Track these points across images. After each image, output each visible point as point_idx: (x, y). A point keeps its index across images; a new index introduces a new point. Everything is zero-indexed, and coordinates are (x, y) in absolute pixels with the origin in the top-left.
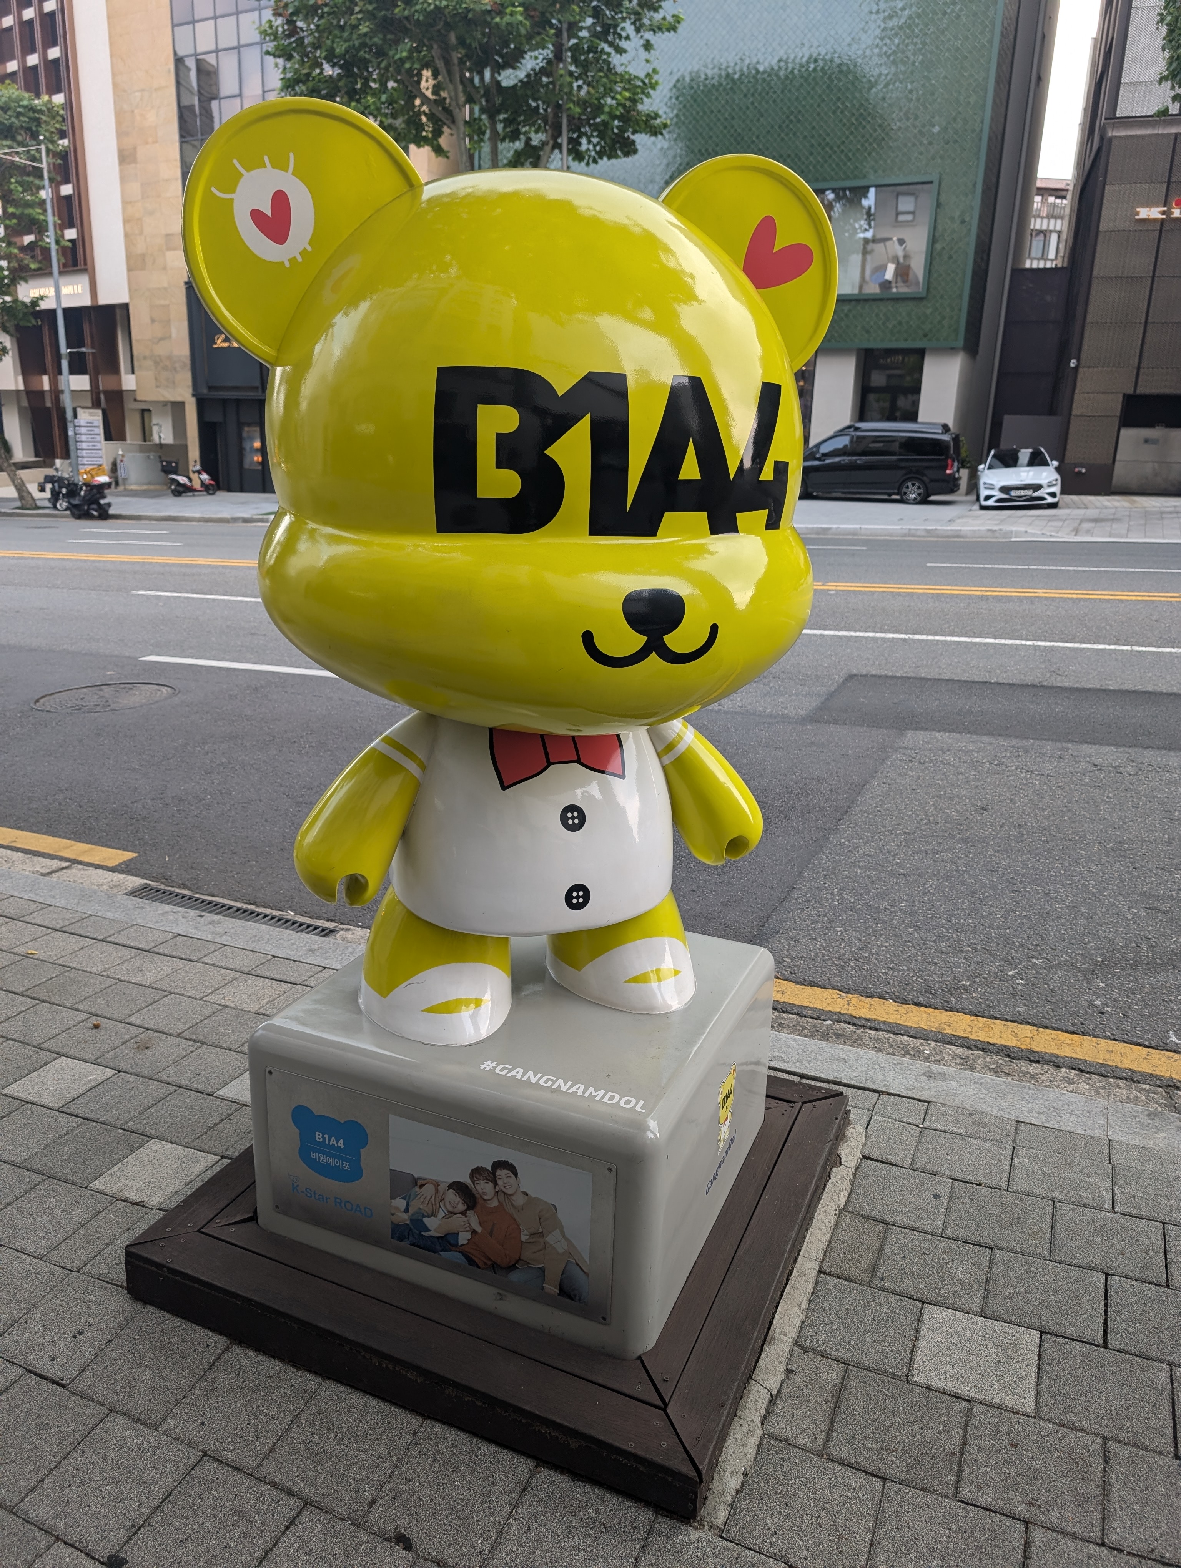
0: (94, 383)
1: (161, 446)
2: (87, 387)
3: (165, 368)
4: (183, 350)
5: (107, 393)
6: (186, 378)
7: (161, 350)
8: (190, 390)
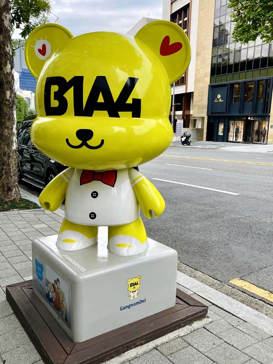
0: (183, 113)
1: (198, 129)
2: (182, 114)
3: (201, 108)
4: (206, 103)
5: (186, 115)
6: (205, 110)
7: (200, 103)
8: (206, 114)
